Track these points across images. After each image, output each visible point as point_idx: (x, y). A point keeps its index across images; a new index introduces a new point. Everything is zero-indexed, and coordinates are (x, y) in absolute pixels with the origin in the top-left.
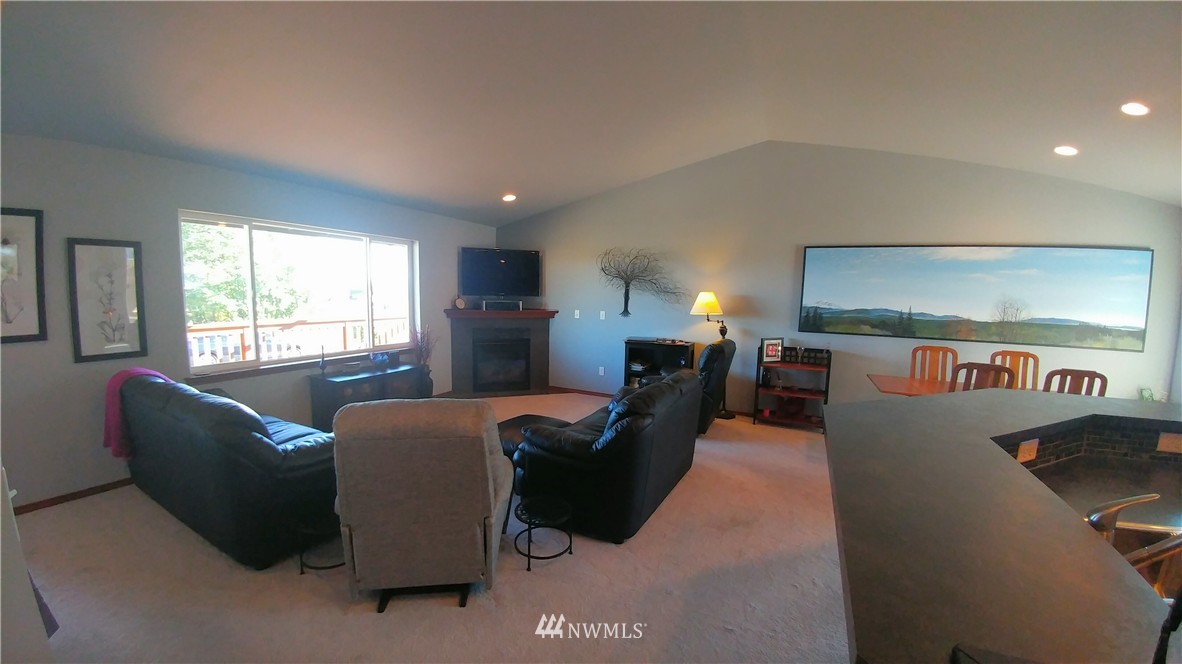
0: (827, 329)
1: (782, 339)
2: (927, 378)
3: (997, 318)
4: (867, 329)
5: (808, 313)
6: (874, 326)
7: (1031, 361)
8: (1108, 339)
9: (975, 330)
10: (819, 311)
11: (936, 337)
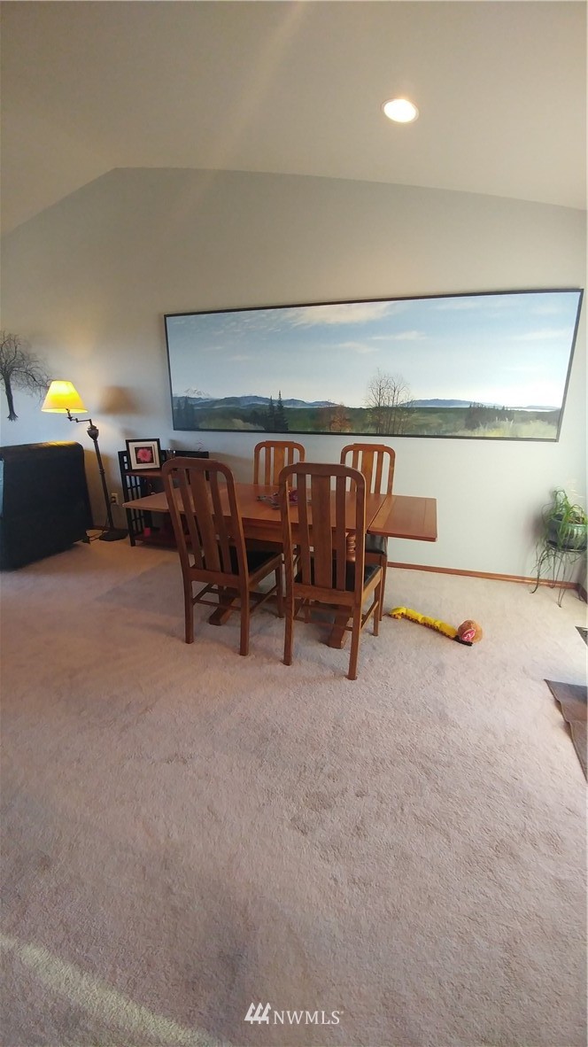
0: (201, 426)
1: (158, 440)
2: (271, 484)
3: (373, 404)
4: (239, 423)
5: (179, 405)
6: (245, 420)
7: (386, 456)
8: (506, 427)
9: (348, 420)
10: (190, 402)
11: (309, 430)
